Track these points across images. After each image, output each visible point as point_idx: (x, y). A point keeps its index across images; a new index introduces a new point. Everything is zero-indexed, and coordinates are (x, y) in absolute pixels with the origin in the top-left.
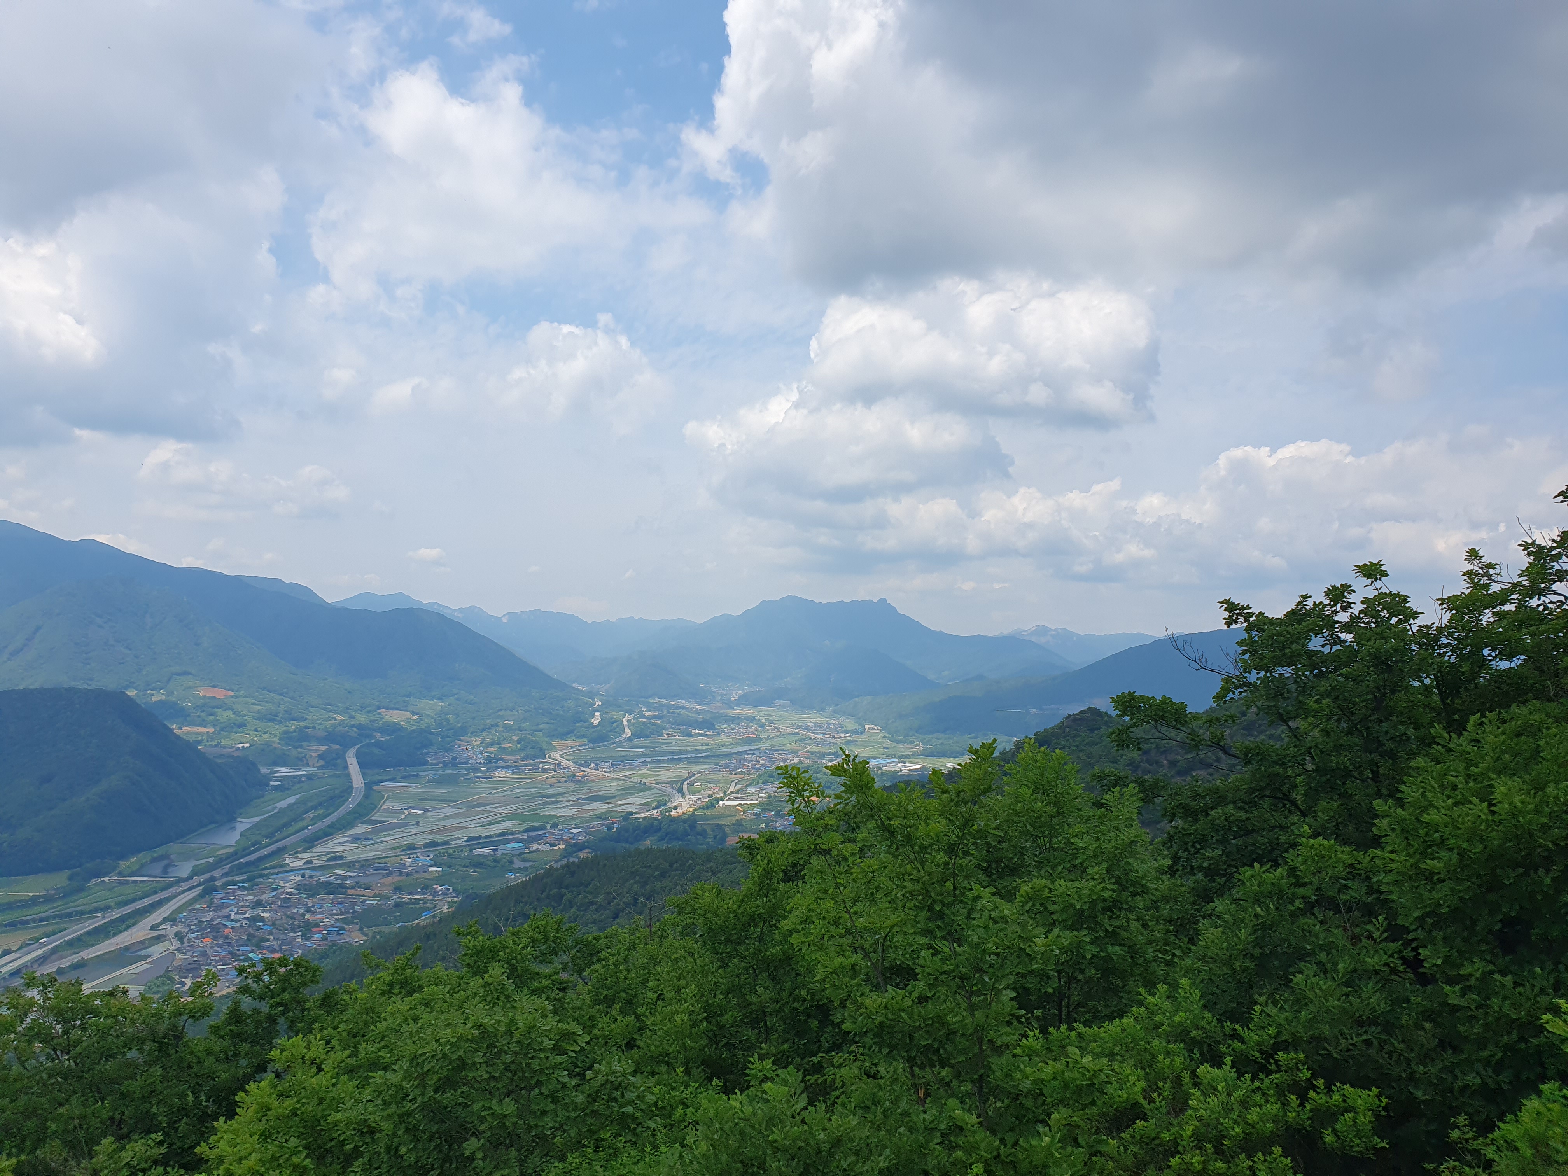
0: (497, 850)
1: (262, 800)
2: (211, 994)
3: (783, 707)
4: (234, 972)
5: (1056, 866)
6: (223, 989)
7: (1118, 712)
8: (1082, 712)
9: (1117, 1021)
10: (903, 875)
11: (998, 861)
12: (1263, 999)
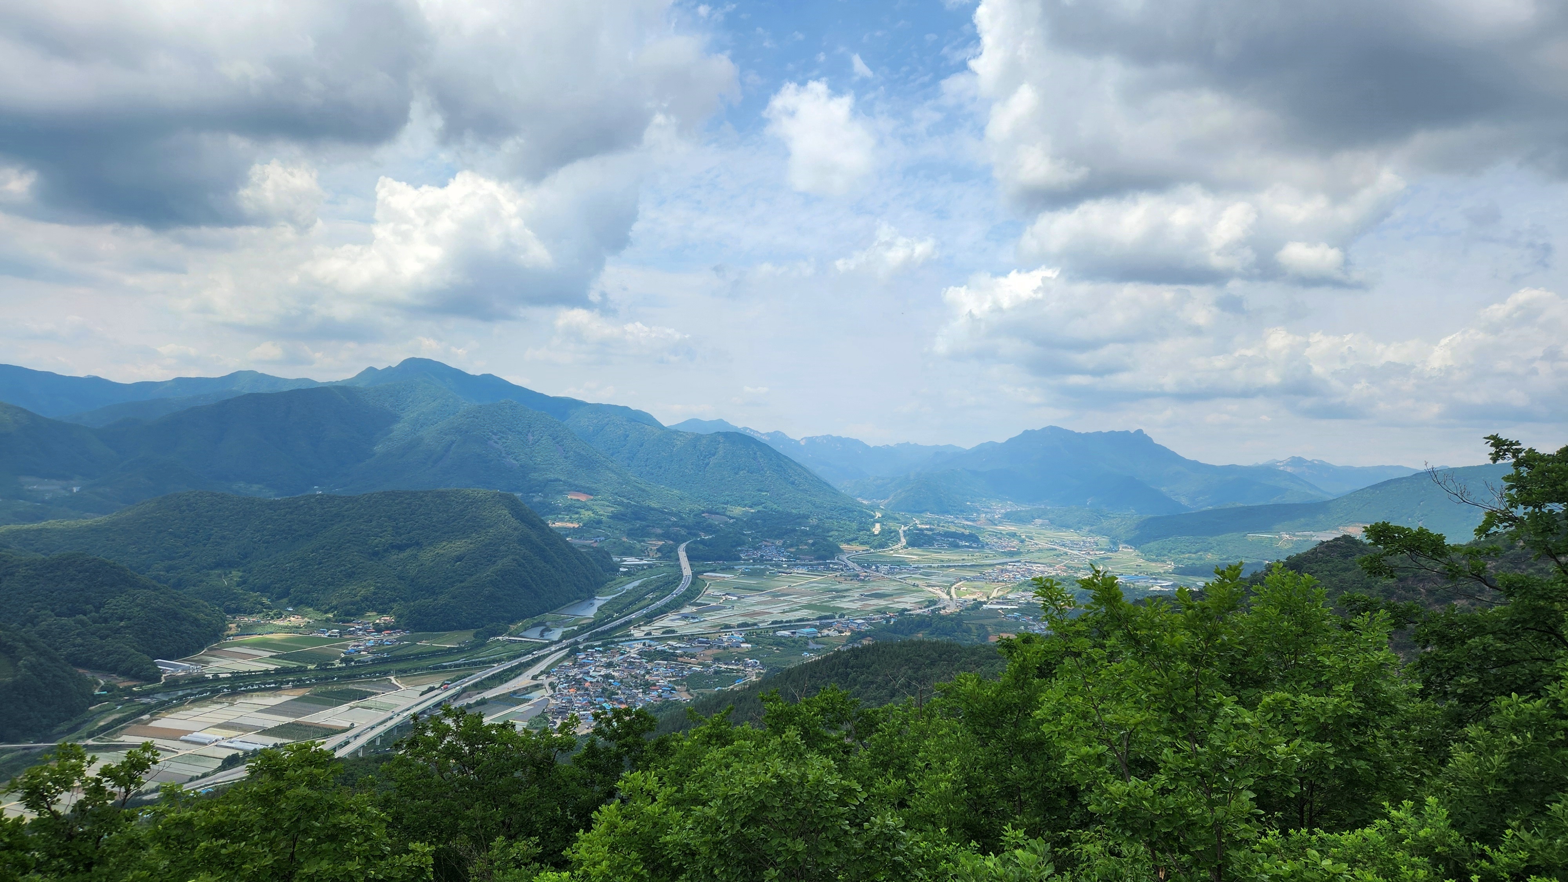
0: (795, 633)
1: (614, 582)
2: (574, 733)
3: (1042, 525)
4: (591, 717)
5: (1301, 681)
6: (584, 729)
7: (1370, 541)
8: (1336, 539)
9: (1358, 831)
10: (1148, 680)
11: (1242, 674)
12: (1514, 824)
